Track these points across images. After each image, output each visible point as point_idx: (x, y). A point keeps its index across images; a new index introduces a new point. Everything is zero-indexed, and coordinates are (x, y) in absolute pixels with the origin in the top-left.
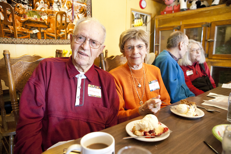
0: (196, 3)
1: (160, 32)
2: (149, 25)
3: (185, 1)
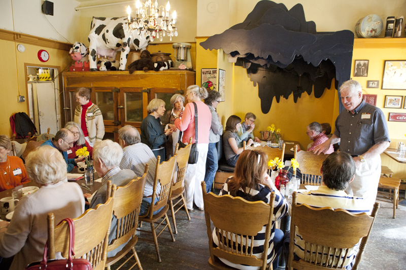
0: (105, 64)
1: (70, 93)
2: (57, 81)
3: (94, 60)
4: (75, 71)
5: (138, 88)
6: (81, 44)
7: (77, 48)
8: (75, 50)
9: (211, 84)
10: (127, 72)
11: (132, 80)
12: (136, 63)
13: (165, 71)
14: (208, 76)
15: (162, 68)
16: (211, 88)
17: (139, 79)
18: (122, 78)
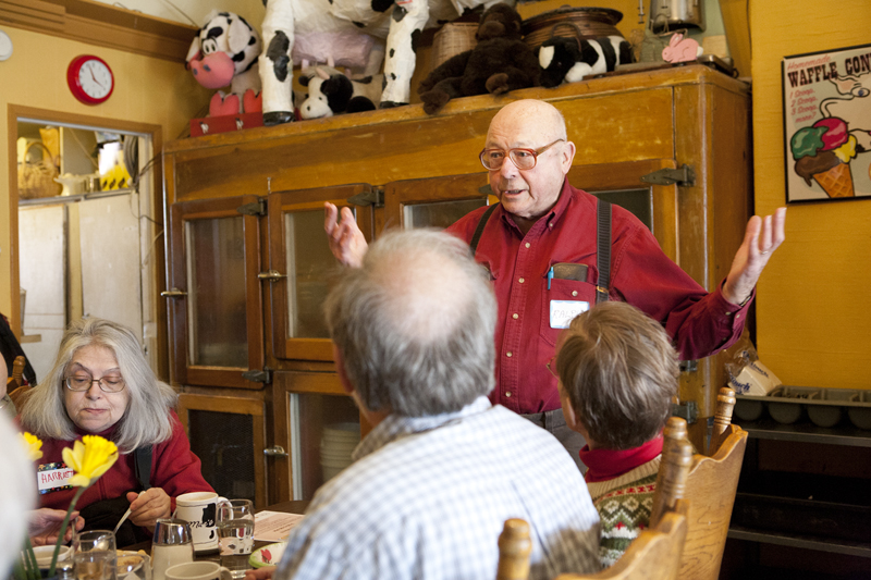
0: (325, 87)
1: (187, 227)
2: (146, 182)
3: (281, 75)
4: (210, 132)
5: (465, 178)
6: (233, 16)
7: (217, 32)
8: (209, 43)
9: (840, 129)
10: (417, 111)
11: (438, 142)
12: (458, 65)
13: (592, 83)
14: (823, 88)
15: (579, 71)
16: (838, 152)
17: (467, 136)
18: (396, 138)
